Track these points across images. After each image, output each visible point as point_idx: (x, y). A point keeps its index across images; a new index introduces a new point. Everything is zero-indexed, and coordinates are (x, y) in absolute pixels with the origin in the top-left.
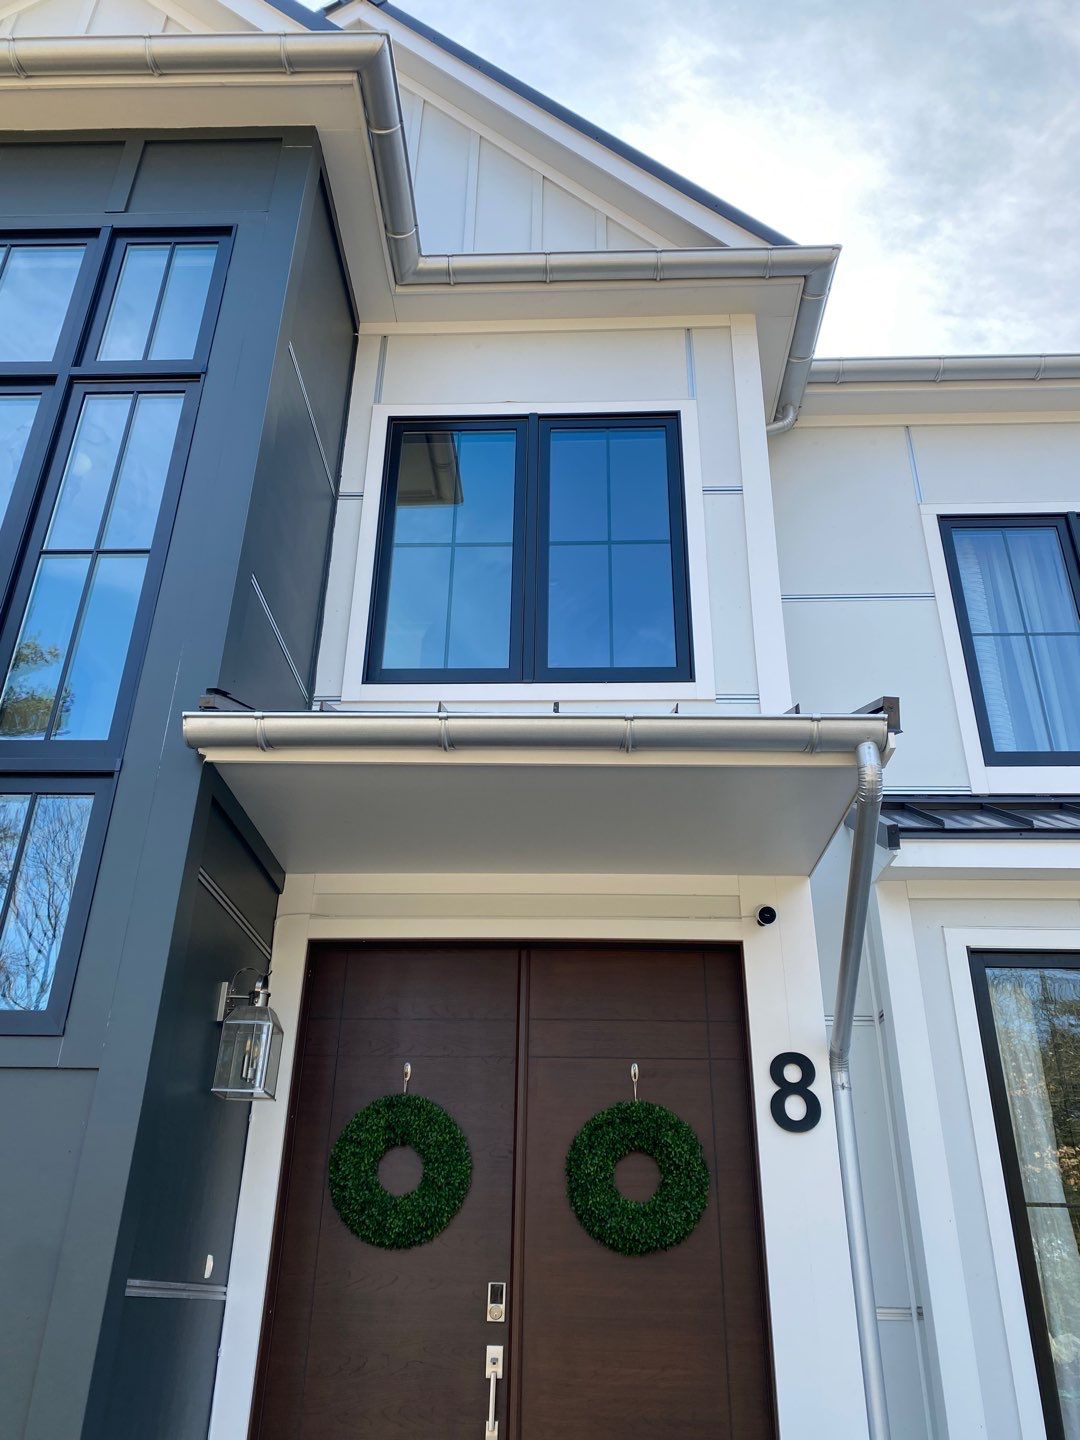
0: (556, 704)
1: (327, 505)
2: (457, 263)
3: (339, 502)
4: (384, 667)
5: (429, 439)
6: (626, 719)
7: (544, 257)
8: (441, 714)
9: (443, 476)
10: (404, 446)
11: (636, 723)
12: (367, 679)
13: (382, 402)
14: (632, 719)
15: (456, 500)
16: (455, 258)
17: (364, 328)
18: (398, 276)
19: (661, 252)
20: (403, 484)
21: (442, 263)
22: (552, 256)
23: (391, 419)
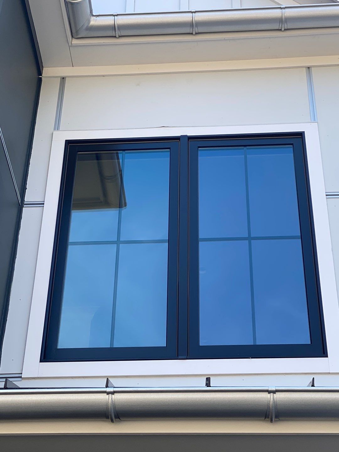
0: (208, 380)
1: (15, 212)
2: (121, 21)
3: (25, 210)
4: (59, 347)
5: (98, 158)
6: (269, 392)
7: (190, 14)
8: (108, 390)
9: (110, 186)
10: (78, 164)
11: (278, 396)
12: (44, 358)
13: (61, 128)
14: (274, 392)
15: (121, 204)
16: (119, 17)
17: (47, 72)
18: (74, 31)
19: (284, 8)
20: (77, 192)
21: (109, 21)
22: (197, 14)
23: (68, 142)
